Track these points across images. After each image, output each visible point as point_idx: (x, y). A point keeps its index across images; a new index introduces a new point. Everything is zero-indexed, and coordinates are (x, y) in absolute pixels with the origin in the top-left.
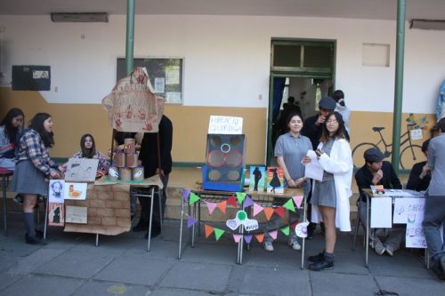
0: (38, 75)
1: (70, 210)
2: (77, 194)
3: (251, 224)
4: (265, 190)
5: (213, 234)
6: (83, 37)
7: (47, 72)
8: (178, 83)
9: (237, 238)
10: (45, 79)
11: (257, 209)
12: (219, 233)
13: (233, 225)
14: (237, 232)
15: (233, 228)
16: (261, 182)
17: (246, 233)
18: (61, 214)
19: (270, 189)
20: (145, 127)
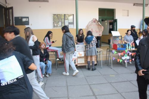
0: (24, 20)
1: (79, 60)
2: (81, 55)
3: (128, 58)
4: (131, 49)
5: (120, 61)
6: (40, 7)
7: (28, 19)
8: (72, 21)
9: (126, 61)
10: (27, 21)
11: (130, 53)
12: (121, 61)
13: (124, 58)
14: (125, 60)
15: (124, 59)
16: (130, 47)
17: (127, 60)
18: (76, 61)
19: (132, 49)
20: (99, 35)
